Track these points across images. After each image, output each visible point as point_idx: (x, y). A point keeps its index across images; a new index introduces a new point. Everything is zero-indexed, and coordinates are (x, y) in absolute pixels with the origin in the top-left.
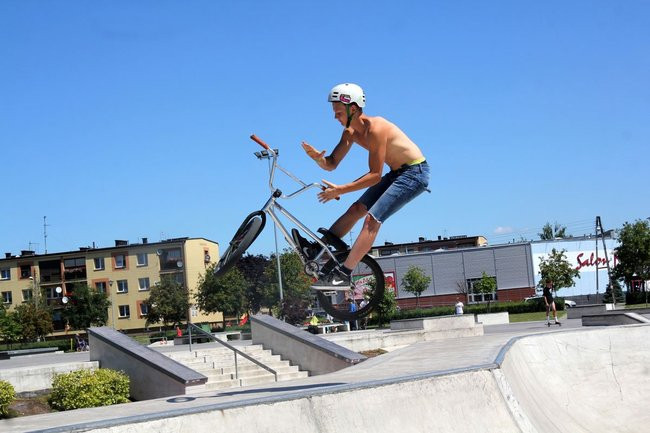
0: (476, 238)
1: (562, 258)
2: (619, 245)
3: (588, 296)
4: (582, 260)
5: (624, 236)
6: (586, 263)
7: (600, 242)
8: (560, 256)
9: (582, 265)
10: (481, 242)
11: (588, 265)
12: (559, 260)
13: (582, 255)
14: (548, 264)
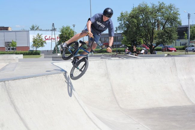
0: (8, 28)
1: (41, 37)
2: (60, 33)
3: (48, 51)
4: (46, 38)
5: (62, 31)
6: (48, 39)
7: (53, 32)
8: (40, 36)
9: (46, 40)
10: (10, 29)
11: (48, 40)
12: (40, 37)
13: (46, 36)
14: (36, 38)
